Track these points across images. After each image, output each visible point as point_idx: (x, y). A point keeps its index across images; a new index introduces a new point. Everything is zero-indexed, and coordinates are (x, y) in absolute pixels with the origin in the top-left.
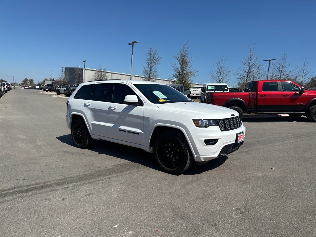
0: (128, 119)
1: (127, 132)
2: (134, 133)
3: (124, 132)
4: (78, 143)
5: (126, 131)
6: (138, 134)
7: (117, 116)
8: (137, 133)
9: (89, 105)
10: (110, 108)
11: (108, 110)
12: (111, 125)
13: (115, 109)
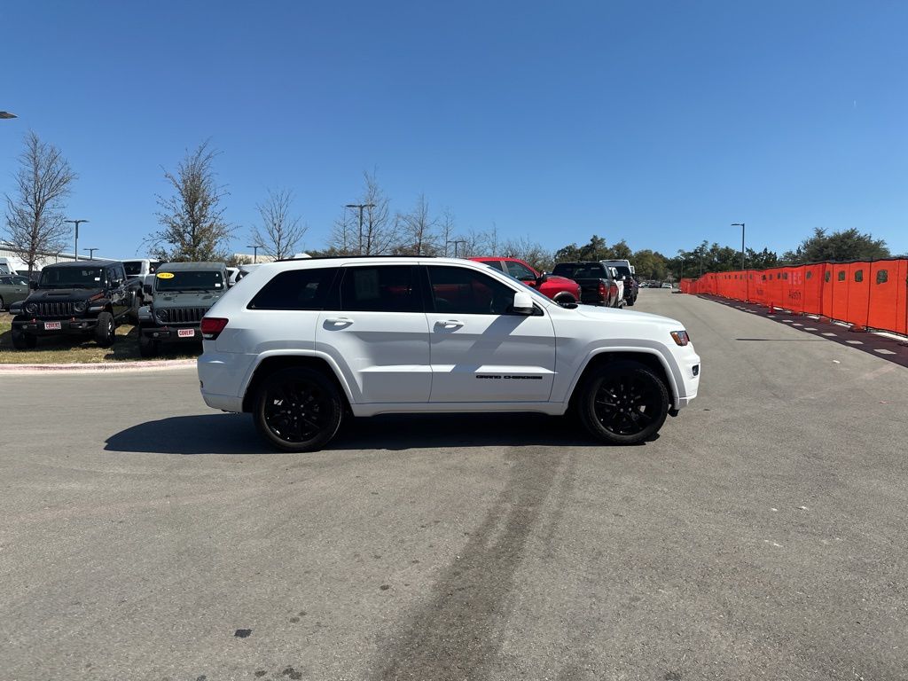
0: (505, 347)
1: (505, 377)
2: (528, 377)
4: (293, 440)
5: (500, 377)
6: (540, 378)
7: (469, 344)
8: (538, 377)
9: (349, 324)
10: (439, 326)
11: (432, 331)
12: (448, 368)
13: (459, 327)
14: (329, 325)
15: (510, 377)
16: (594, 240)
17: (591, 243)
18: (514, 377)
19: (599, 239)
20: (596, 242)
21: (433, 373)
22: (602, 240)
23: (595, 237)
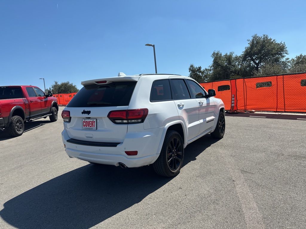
6: (213, 120)
18: (211, 121)
21: (200, 124)
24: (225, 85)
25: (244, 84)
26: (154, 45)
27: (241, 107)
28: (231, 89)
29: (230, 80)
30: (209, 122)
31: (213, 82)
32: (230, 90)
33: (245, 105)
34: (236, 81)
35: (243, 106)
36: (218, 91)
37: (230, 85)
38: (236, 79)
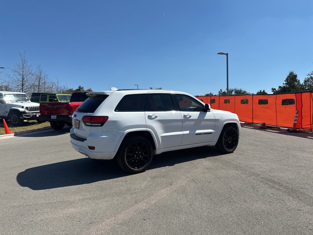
0: (203, 123)
2: (207, 134)
3: (200, 135)
5: (202, 134)
6: (212, 133)
7: (193, 123)
8: (211, 133)
9: (156, 117)
10: (185, 116)
11: (183, 119)
12: (187, 132)
13: (190, 116)
14: (150, 117)
15: (204, 134)
16: (80, 87)
17: (79, 88)
18: (205, 134)
19: (82, 87)
20: (80, 88)
21: (183, 134)
22: (83, 87)
23: (80, 86)
24: (289, 98)
25: (311, 99)
26: (227, 54)
27: (306, 125)
28: (295, 103)
29: (296, 93)
30: (198, 134)
31: (277, 95)
32: (295, 105)
33: (311, 123)
34: (302, 94)
35: (308, 124)
36: (282, 105)
37: (295, 99)
38: (301, 93)
